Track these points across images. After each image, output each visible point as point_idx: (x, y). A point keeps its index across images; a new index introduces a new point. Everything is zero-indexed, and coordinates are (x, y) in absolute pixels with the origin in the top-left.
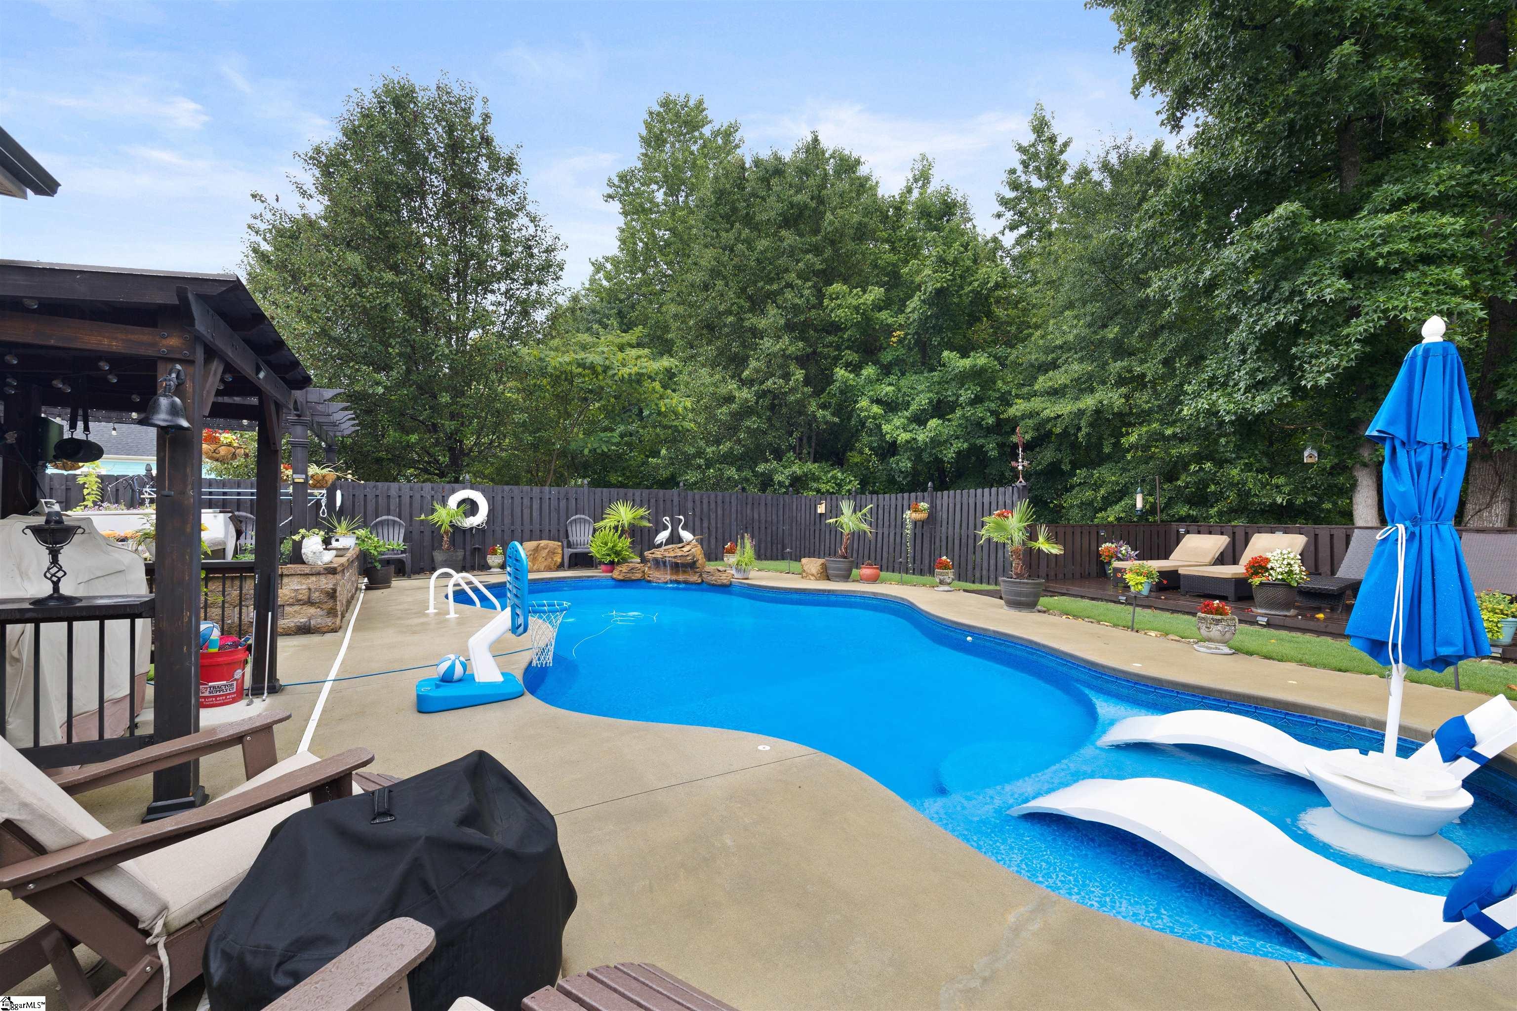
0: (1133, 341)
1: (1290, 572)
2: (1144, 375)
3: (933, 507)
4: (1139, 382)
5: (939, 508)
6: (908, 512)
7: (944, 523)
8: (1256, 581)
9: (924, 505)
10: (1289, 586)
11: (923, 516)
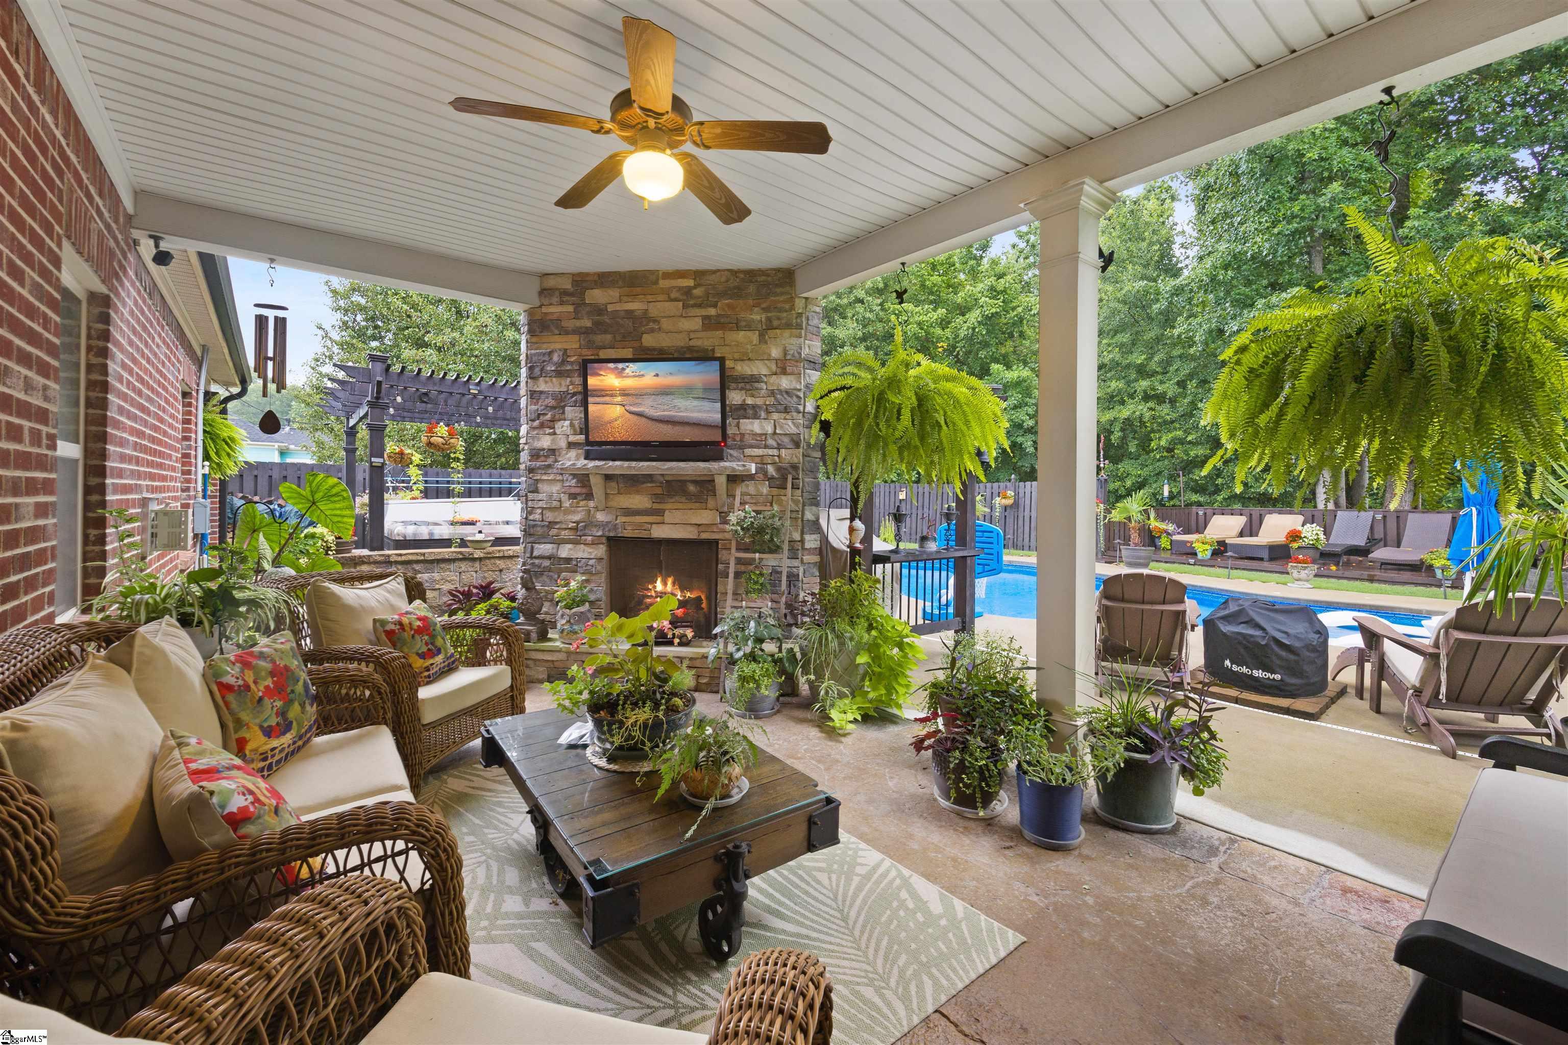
0: (1153, 365)
1: (1317, 540)
2: (1165, 393)
3: (1017, 494)
4: (1160, 399)
5: (1021, 495)
6: (998, 499)
7: (1028, 508)
8: (1295, 545)
9: (1010, 493)
10: (1317, 548)
11: (1010, 502)
